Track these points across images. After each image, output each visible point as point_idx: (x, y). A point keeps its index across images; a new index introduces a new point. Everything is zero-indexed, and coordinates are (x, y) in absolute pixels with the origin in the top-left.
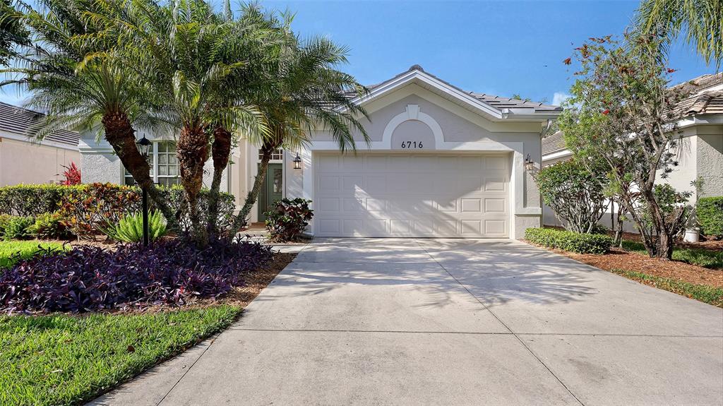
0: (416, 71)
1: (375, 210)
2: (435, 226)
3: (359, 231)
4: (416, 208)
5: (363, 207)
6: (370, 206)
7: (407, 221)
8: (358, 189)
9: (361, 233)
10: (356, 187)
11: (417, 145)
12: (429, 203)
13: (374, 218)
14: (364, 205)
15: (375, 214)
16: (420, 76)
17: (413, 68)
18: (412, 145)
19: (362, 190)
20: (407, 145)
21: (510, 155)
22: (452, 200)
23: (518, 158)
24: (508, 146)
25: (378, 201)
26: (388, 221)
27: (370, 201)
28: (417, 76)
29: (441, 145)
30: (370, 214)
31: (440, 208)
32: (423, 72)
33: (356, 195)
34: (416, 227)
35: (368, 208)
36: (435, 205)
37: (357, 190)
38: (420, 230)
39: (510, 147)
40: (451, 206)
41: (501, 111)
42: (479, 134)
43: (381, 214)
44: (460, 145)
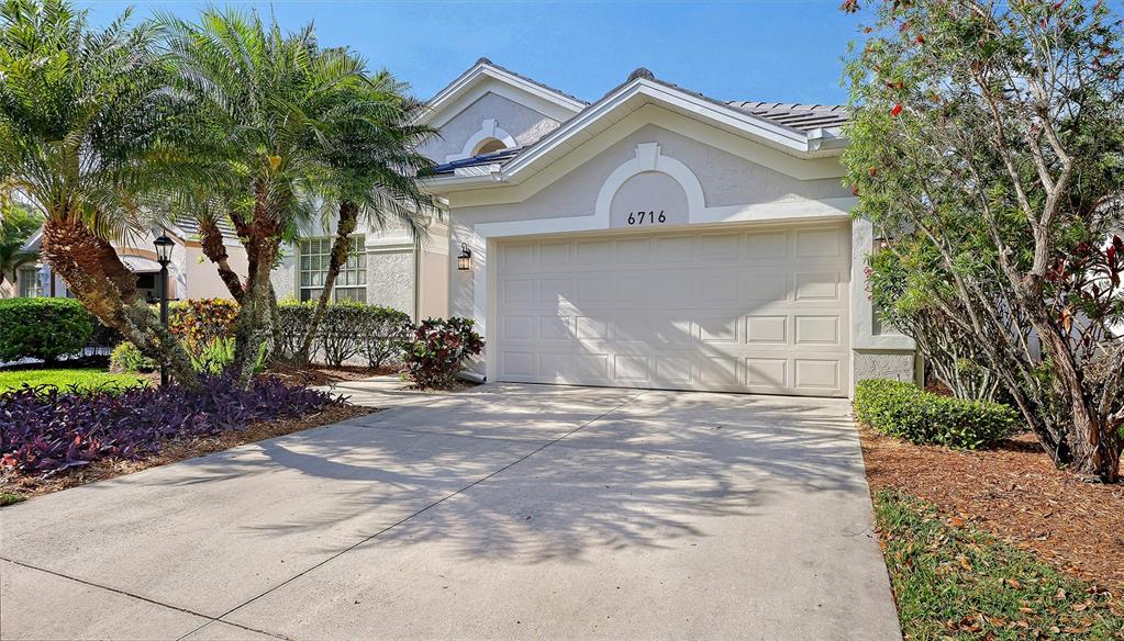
0: (641, 80)
1: (590, 338)
2: (694, 371)
3: (563, 374)
4: (659, 336)
5: (570, 333)
6: (583, 332)
7: (644, 359)
8: (564, 303)
9: (567, 378)
10: (561, 298)
11: (656, 216)
12: (684, 326)
13: (588, 352)
14: (572, 329)
15: (590, 345)
16: (647, 88)
17: (634, 76)
18: (647, 217)
19: (568, 304)
20: (638, 219)
21: (846, 225)
22: (729, 320)
23: (863, 230)
24: (837, 207)
25: (596, 323)
26: (611, 359)
27: (583, 322)
28: (642, 89)
29: (700, 214)
30: (581, 345)
31: (705, 335)
32: (652, 79)
33: (560, 313)
34: (660, 371)
35: (579, 335)
36: (695, 330)
37: (561, 303)
38: (668, 376)
39: (843, 210)
40: (728, 332)
41: (805, 135)
42: (778, 187)
43: (600, 345)
44: (738, 211)
